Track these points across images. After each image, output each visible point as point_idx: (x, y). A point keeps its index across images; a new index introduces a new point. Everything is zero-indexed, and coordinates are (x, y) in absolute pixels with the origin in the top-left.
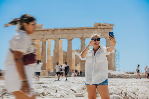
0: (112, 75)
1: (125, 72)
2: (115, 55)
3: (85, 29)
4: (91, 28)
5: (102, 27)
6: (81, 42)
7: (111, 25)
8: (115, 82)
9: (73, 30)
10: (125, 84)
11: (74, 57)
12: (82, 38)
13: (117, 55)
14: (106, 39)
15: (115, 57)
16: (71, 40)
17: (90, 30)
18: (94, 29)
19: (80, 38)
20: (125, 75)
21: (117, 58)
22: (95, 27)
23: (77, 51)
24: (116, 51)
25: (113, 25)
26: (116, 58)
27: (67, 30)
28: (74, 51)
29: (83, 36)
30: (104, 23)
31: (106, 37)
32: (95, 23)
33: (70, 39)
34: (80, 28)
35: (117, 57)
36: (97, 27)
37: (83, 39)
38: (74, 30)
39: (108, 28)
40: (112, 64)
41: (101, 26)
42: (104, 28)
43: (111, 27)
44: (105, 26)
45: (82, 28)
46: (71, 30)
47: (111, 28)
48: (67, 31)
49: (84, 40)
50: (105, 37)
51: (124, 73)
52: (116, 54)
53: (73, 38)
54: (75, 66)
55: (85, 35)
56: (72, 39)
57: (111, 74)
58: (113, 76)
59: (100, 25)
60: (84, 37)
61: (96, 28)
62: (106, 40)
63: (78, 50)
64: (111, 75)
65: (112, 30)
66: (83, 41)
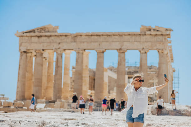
0: (169, 110)
1: (187, 106)
2: (172, 77)
3: (125, 35)
4: (136, 34)
5: (153, 32)
6: (119, 56)
7: (167, 30)
8: (174, 121)
9: (106, 36)
10: (188, 123)
11: (106, 80)
12: (120, 49)
13: (175, 78)
14: (158, 52)
15: (173, 80)
16: (103, 52)
17: (134, 37)
18: (140, 35)
19: (117, 50)
20: (188, 111)
21: (175, 83)
22: (141, 32)
23: (111, 69)
24: (174, 71)
25: (171, 30)
26: (173, 82)
27: (97, 35)
28: (106, 70)
29: (122, 46)
30: (156, 26)
31: (160, 49)
32: (142, 26)
33: (102, 50)
34: (117, 34)
35: (175, 80)
36: (145, 33)
37: (121, 51)
38: (109, 36)
39: (162, 35)
40: (167, 91)
41: (152, 30)
42: (156, 35)
43: (168, 32)
44: (158, 31)
45: (121, 34)
46: (104, 37)
47: (167, 35)
48: (96, 37)
49: (124, 53)
50: (157, 49)
51: (187, 108)
52: (174, 76)
53: (106, 49)
54: (108, 94)
55: (126, 45)
56: (104, 50)
57: (167, 109)
58: (170, 112)
59: (150, 30)
60: (124, 47)
61: (143, 33)
62: (159, 54)
63: (113, 67)
64: (167, 111)
65: (170, 38)
66: (122, 55)
